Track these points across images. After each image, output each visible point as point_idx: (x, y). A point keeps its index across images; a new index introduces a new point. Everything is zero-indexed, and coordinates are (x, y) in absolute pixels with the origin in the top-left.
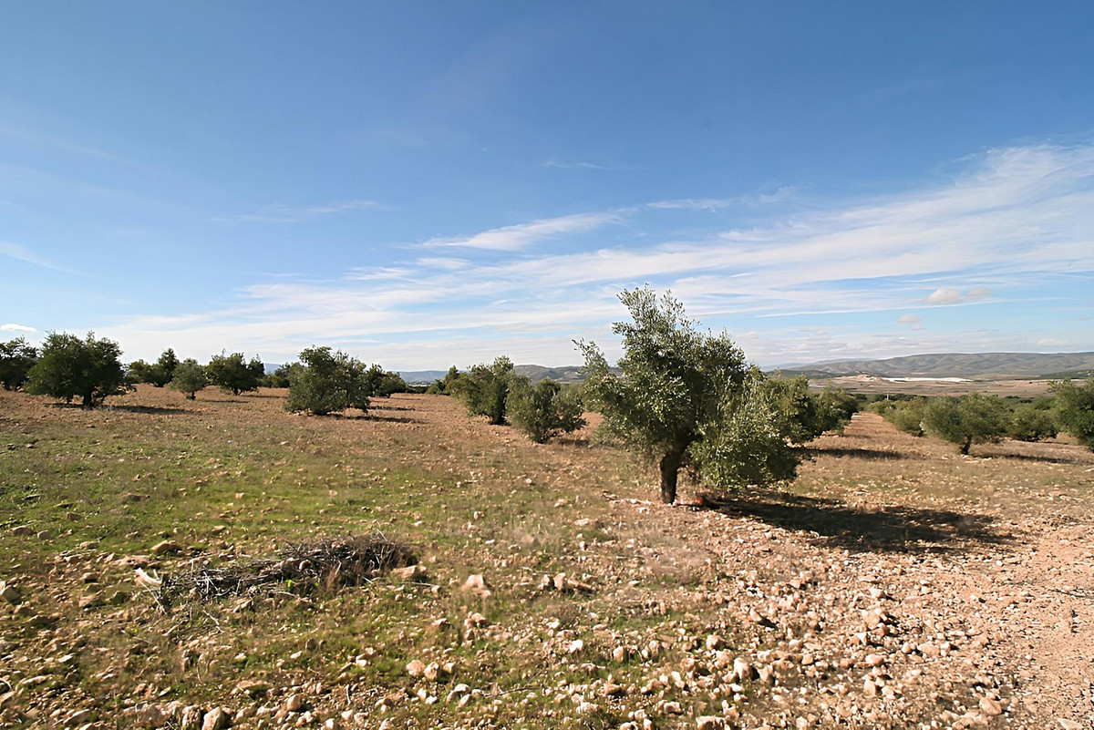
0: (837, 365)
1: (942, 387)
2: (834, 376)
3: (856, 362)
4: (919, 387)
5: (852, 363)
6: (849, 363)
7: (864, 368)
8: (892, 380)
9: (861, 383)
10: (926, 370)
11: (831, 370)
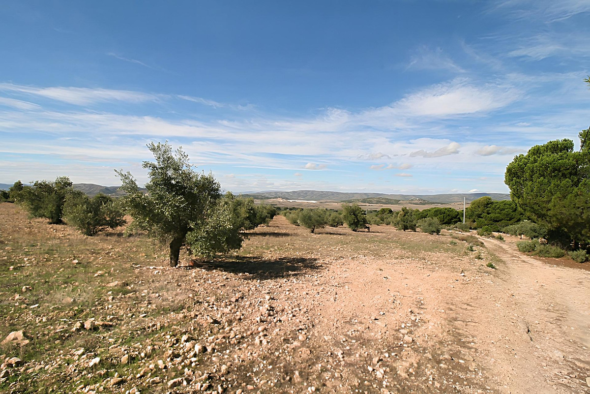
0: (270, 193)
1: (309, 205)
2: (268, 198)
3: (278, 192)
4: (300, 204)
5: (276, 193)
6: (275, 192)
7: (280, 195)
8: (291, 201)
9: (279, 202)
10: (304, 197)
11: (267, 195)
